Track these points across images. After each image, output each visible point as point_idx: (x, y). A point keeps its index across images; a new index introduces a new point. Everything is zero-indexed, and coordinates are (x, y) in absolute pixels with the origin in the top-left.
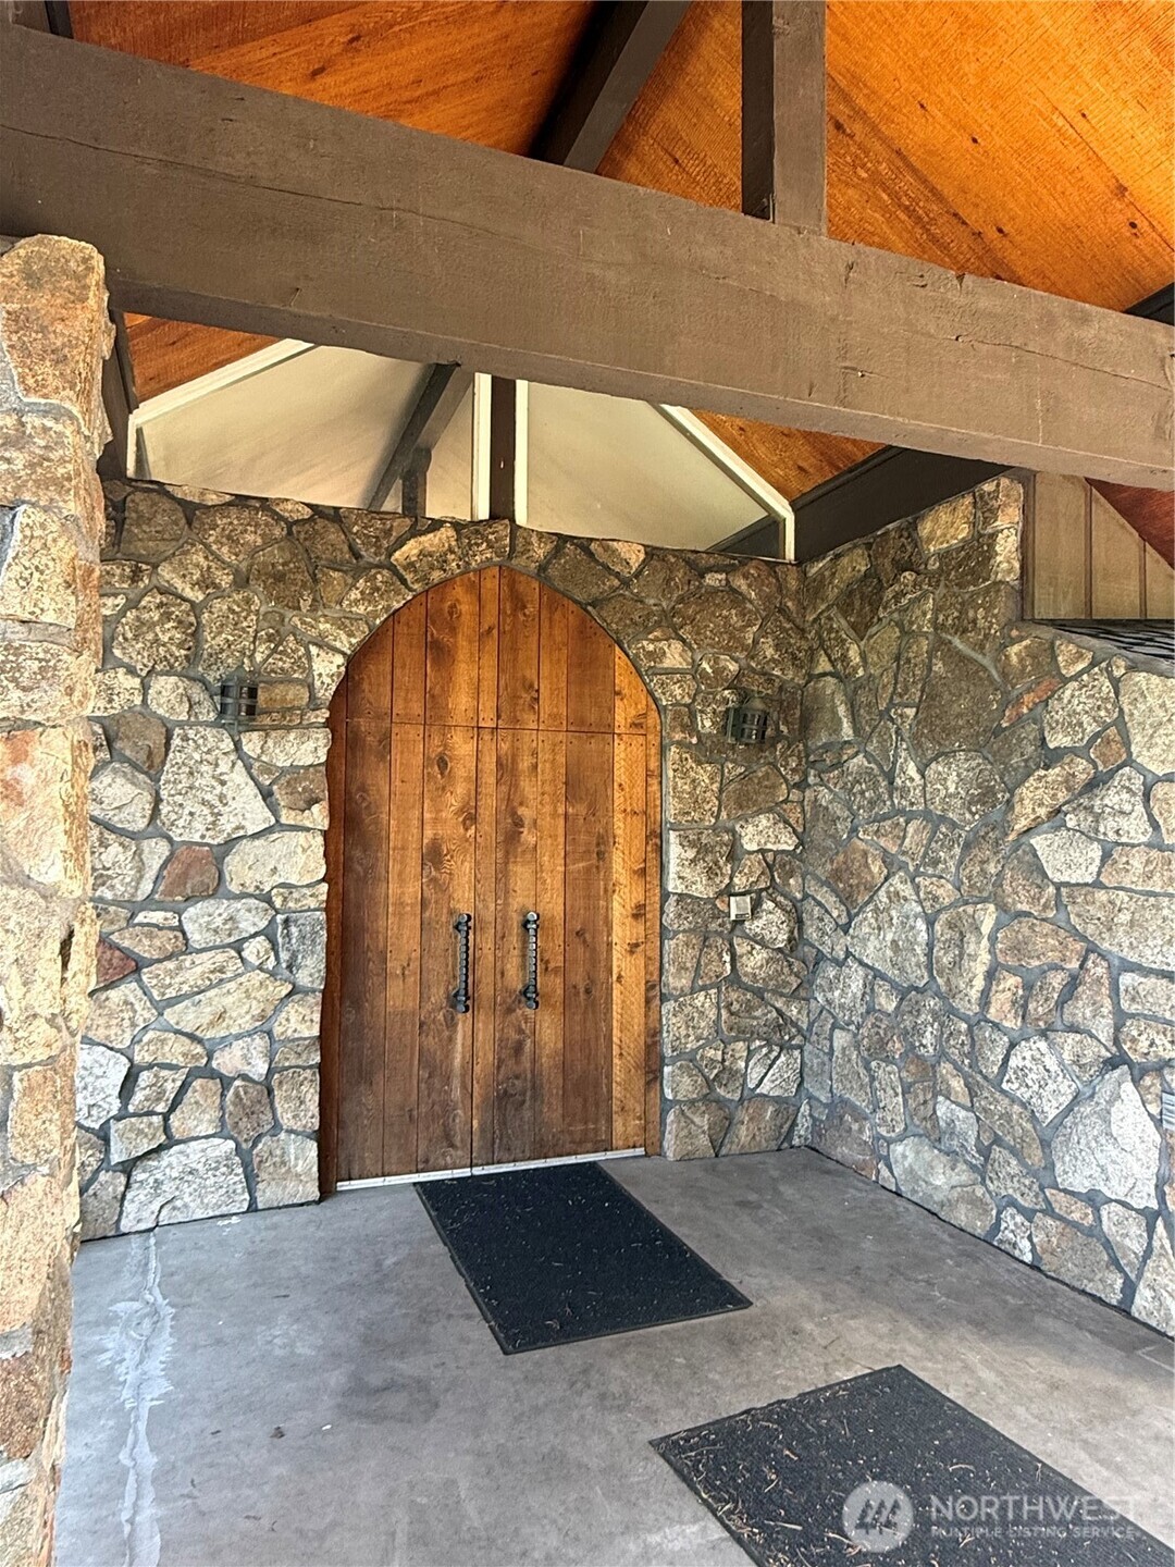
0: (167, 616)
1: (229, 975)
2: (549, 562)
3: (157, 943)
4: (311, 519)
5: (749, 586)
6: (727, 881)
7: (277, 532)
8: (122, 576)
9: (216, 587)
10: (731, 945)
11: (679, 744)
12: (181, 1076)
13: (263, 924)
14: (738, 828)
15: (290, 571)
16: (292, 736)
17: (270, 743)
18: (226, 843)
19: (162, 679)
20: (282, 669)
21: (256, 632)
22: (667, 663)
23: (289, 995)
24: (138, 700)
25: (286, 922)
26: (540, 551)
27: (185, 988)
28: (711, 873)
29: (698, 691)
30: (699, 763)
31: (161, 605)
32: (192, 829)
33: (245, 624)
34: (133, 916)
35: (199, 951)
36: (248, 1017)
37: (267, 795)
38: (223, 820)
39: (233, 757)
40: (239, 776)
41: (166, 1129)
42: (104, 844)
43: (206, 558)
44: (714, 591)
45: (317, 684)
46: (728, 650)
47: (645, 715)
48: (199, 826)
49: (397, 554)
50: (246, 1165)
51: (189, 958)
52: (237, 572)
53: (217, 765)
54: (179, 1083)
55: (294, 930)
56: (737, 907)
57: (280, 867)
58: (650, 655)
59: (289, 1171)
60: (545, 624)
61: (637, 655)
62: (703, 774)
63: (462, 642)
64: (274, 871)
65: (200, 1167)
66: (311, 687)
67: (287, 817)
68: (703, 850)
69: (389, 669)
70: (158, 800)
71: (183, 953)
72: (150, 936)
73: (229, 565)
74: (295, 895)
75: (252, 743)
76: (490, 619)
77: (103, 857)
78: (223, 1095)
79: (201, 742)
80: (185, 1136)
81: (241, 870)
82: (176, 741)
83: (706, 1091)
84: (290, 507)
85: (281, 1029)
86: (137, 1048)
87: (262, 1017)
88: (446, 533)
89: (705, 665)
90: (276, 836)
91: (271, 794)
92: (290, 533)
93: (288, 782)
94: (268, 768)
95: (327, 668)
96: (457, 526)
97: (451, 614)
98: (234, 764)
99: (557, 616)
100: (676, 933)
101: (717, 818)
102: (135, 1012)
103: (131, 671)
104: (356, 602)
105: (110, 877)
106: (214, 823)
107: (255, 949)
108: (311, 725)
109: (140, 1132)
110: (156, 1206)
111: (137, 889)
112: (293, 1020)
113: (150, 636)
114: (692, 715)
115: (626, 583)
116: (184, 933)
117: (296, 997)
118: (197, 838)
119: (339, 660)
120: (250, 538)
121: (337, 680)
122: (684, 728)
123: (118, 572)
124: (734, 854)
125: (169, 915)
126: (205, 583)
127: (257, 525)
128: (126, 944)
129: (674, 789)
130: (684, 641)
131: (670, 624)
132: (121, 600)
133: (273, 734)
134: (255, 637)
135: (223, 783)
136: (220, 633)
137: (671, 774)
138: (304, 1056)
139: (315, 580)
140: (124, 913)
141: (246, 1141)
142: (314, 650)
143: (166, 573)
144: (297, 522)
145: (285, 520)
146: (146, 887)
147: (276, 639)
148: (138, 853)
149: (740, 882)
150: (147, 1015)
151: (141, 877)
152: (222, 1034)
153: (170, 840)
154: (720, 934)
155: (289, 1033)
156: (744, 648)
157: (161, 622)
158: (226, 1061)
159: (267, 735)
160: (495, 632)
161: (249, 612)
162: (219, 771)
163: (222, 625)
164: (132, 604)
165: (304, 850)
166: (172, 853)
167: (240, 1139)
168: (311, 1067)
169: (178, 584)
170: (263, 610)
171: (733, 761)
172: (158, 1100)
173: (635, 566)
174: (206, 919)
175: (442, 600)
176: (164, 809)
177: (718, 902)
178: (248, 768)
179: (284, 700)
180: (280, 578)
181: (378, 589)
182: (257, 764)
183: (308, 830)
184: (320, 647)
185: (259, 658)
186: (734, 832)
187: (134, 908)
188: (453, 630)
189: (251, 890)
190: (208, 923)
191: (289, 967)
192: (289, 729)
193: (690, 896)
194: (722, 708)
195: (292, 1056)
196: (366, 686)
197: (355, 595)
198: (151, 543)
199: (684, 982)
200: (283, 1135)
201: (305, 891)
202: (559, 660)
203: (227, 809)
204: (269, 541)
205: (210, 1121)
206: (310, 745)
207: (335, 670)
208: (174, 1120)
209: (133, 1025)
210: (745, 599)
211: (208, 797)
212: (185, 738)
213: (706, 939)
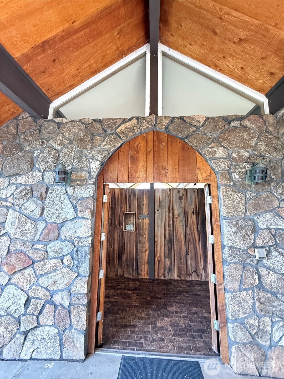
0: (51, 154)
1: (58, 268)
2: (169, 125)
3: (39, 255)
4: (92, 122)
5: (251, 123)
6: (252, 241)
7: (82, 127)
8: (39, 144)
9: (64, 145)
10: (258, 270)
11: (225, 185)
12: (42, 303)
13: (70, 251)
14: (255, 219)
15: (85, 138)
16: (83, 187)
17: (76, 190)
18: (62, 223)
19: (48, 172)
20: (81, 167)
21: (74, 156)
22: (217, 155)
23: (77, 277)
24: (41, 179)
25: (77, 250)
26: (166, 122)
27: (46, 271)
28: (244, 238)
29: (232, 165)
30: (235, 192)
31: (49, 151)
32: (52, 218)
33: (71, 155)
34: (33, 245)
35: (51, 259)
36: (64, 284)
37: (75, 207)
38: (61, 215)
39: (65, 195)
40: (67, 201)
41: (38, 321)
42: (26, 223)
43: (62, 137)
44: (236, 128)
45: (92, 171)
46: (244, 148)
47: (210, 176)
48: (54, 217)
49: (118, 129)
50: (61, 340)
51: (48, 261)
52: (70, 140)
53: (60, 198)
54: (42, 305)
55: (79, 253)
56: (258, 253)
57: (77, 231)
58: (210, 153)
59: (74, 345)
60: (170, 147)
61: (205, 154)
62: (237, 197)
63: (141, 155)
64: (75, 232)
65: (46, 337)
66: (89, 173)
67: (80, 214)
68: (239, 228)
69: (117, 166)
70: (43, 209)
71: (46, 259)
72: (37, 253)
73: (68, 138)
74: (82, 241)
75: (70, 190)
76: (151, 147)
77: (25, 227)
78: (55, 311)
79: (56, 191)
80: (44, 324)
81: (66, 232)
82: (50, 191)
83: (251, 340)
84: (86, 120)
85: (74, 289)
86: (30, 291)
87: (68, 284)
88: (134, 121)
89: (234, 155)
90: (76, 220)
91: (76, 207)
92: (86, 127)
93: (81, 203)
94: (75, 199)
95: (95, 166)
96: (138, 119)
97: (137, 147)
98: (65, 197)
99: (174, 144)
100: (230, 263)
101: (245, 214)
102: (31, 278)
103: (40, 171)
104: (105, 145)
105: (27, 233)
106: (58, 216)
107: (67, 259)
108: (89, 184)
109: (29, 321)
110: (31, 350)
111: (34, 237)
112: (78, 287)
113: (46, 161)
114: (230, 174)
115: (199, 129)
116: (47, 252)
117: (79, 278)
118: (53, 221)
119: (98, 163)
120: (74, 130)
121: (98, 170)
122: (226, 179)
123: (38, 143)
124: (255, 230)
125: (43, 246)
126: (61, 144)
127: (76, 126)
128: (30, 255)
129: (224, 203)
130: (224, 147)
131: (218, 141)
132: (39, 151)
133: (77, 187)
134: (73, 158)
135: (62, 203)
136: (64, 158)
137: (222, 197)
138: (81, 301)
139: (92, 139)
140: (31, 245)
141: (61, 330)
142: (91, 161)
143: (51, 142)
144: (88, 124)
145: (85, 124)
146: (38, 236)
147: (80, 159)
148: (36, 226)
149: (259, 242)
150: (34, 280)
151: (36, 233)
152: (56, 289)
153: (46, 221)
154: (251, 265)
155: (77, 291)
156: (251, 147)
157: (49, 156)
158: (57, 299)
159: (75, 188)
160: (152, 151)
161: (72, 151)
162: (61, 199)
163: (65, 156)
164: (42, 152)
165: (85, 225)
166: (46, 226)
167: (60, 329)
168: (84, 305)
169: (54, 145)
170: (76, 150)
171: (251, 191)
172: (35, 310)
173: (202, 123)
174: (54, 248)
175: (134, 143)
176: (45, 211)
177: (249, 251)
178: (69, 198)
179: (81, 176)
180: (82, 140)
181: (112, 141)
182: (72, 197)
183: (86, 219)
184: (92, 159)
185: (74, 164)
186: (253, 220)
187: (34, 243)
188: (138, 152)
189: (68, 238)
190: (54, 249)
191: (77, 267)
192: (81, 186)
193: (235, 248)
194: (244, 170)
195: (77, 300)
196: (109, 172)
197: (104, 143)
198: (48, 135)
199: (236, 286)
200: (73, 330)
201: (84, 239)
202: (175, 159)
203: (63, 212)
204: (80, 130)
205: (51, 320)
206: (88, 190)
207: (97, 166)
208: (41, 318)
209: (30, 282)
210: (249, 129)
211: (58, 208)
212: (53, 190)
213: (244, 267)
